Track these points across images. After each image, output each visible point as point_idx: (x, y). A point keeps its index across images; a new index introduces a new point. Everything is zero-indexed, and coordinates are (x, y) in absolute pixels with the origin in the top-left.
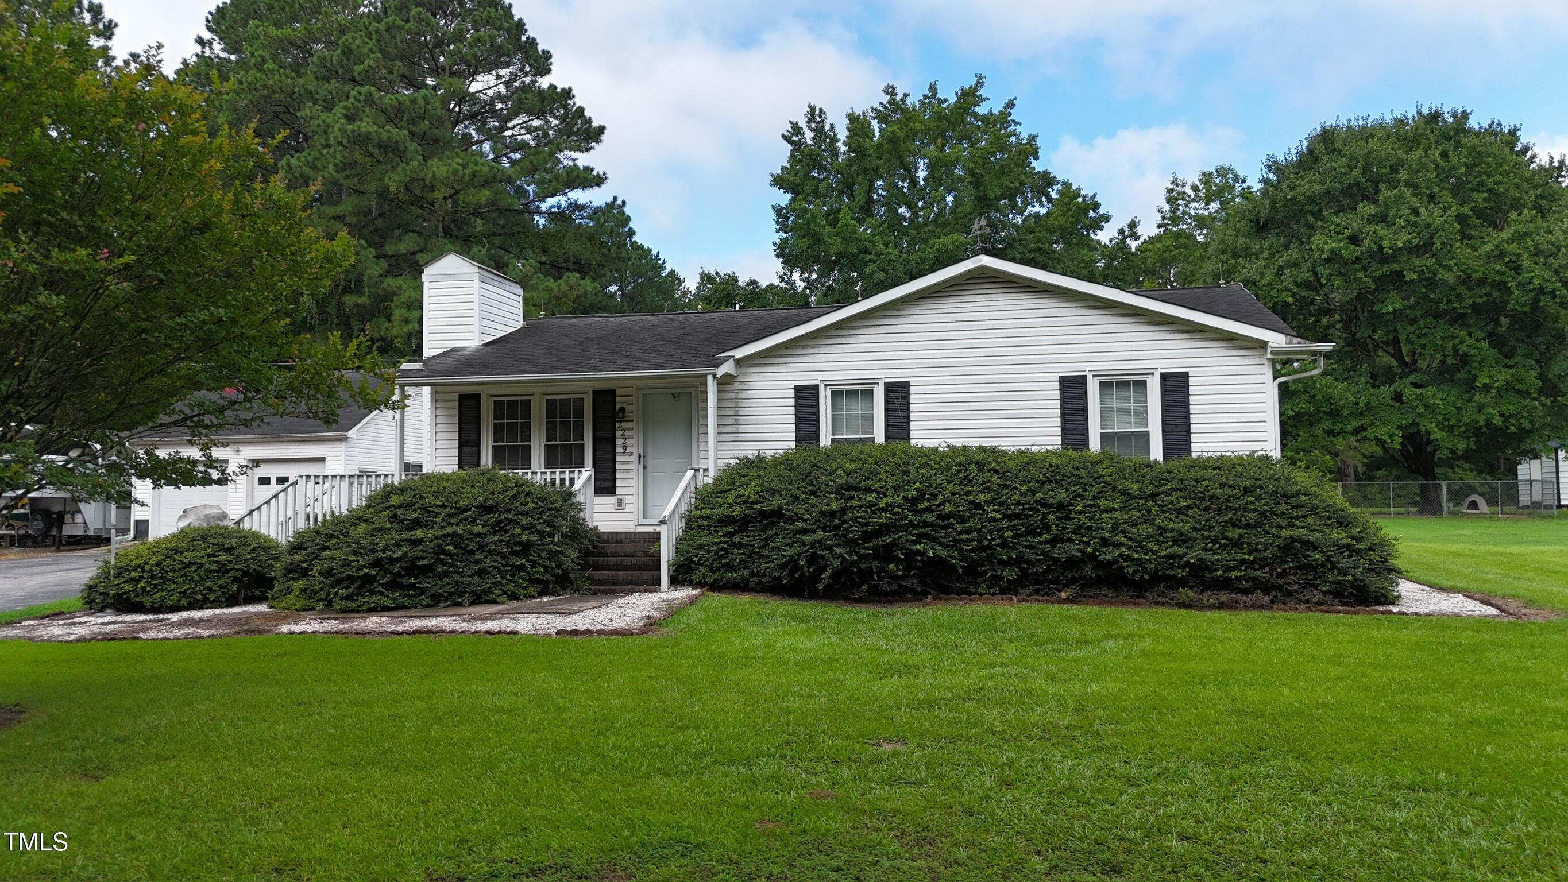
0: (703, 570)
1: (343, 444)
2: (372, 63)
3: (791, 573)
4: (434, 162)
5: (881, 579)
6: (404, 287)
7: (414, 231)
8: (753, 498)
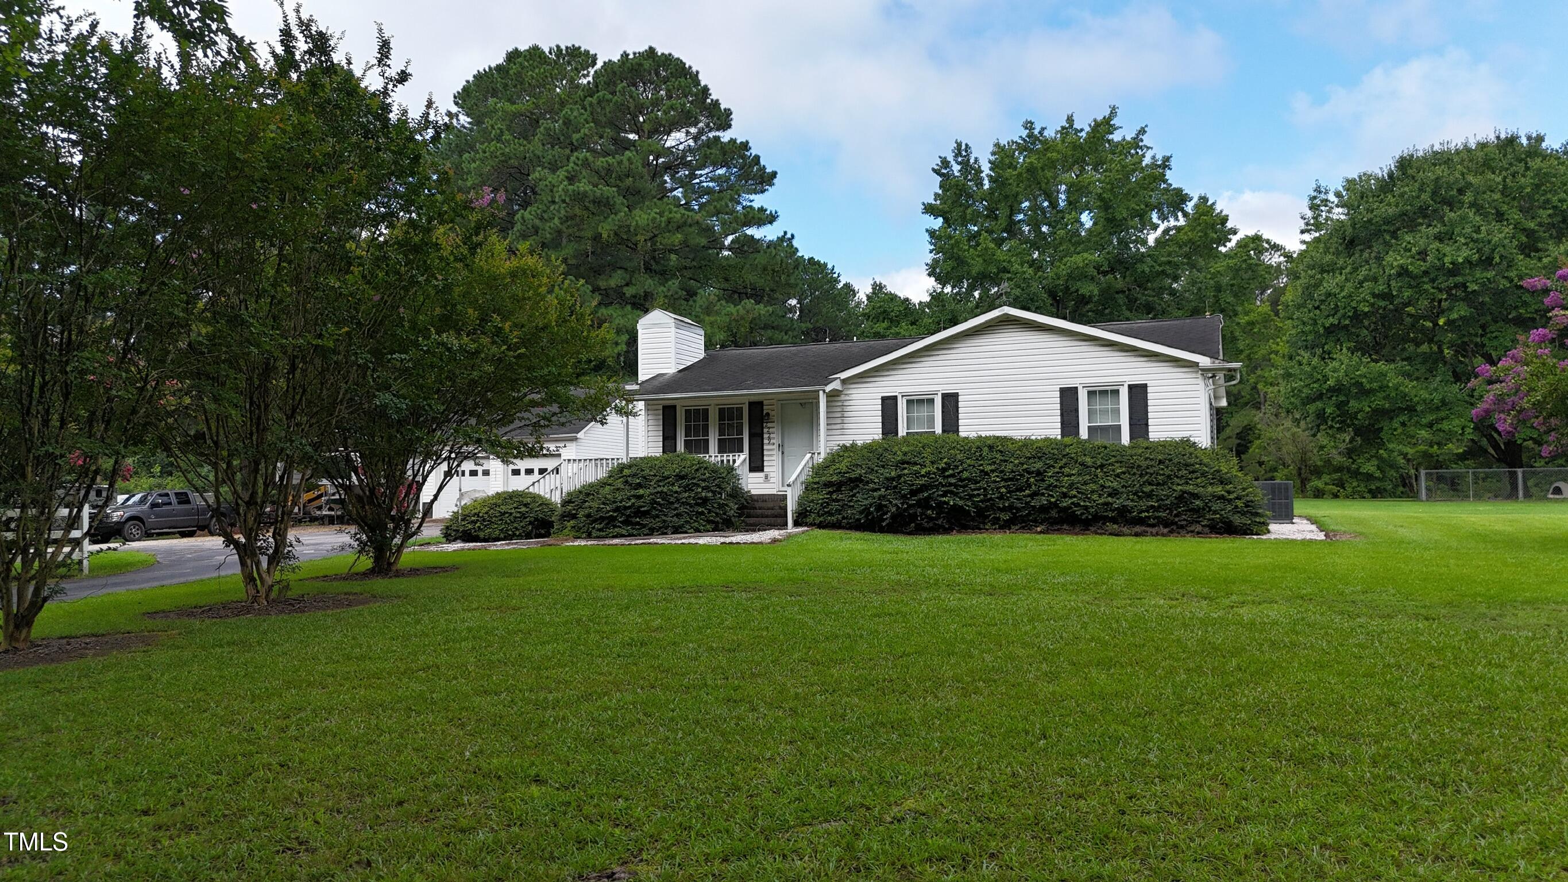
0: (813, 516)
1: (574, 444)
2: (586, 131)
3: (866, 516)
4: (637, 212)
5: (922, 519)
6: (615, 315)
7: (621, 268)
8: (845, 469)
